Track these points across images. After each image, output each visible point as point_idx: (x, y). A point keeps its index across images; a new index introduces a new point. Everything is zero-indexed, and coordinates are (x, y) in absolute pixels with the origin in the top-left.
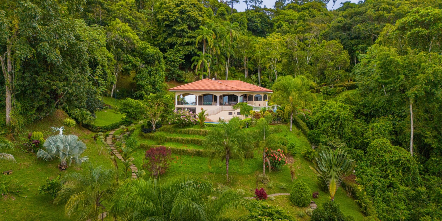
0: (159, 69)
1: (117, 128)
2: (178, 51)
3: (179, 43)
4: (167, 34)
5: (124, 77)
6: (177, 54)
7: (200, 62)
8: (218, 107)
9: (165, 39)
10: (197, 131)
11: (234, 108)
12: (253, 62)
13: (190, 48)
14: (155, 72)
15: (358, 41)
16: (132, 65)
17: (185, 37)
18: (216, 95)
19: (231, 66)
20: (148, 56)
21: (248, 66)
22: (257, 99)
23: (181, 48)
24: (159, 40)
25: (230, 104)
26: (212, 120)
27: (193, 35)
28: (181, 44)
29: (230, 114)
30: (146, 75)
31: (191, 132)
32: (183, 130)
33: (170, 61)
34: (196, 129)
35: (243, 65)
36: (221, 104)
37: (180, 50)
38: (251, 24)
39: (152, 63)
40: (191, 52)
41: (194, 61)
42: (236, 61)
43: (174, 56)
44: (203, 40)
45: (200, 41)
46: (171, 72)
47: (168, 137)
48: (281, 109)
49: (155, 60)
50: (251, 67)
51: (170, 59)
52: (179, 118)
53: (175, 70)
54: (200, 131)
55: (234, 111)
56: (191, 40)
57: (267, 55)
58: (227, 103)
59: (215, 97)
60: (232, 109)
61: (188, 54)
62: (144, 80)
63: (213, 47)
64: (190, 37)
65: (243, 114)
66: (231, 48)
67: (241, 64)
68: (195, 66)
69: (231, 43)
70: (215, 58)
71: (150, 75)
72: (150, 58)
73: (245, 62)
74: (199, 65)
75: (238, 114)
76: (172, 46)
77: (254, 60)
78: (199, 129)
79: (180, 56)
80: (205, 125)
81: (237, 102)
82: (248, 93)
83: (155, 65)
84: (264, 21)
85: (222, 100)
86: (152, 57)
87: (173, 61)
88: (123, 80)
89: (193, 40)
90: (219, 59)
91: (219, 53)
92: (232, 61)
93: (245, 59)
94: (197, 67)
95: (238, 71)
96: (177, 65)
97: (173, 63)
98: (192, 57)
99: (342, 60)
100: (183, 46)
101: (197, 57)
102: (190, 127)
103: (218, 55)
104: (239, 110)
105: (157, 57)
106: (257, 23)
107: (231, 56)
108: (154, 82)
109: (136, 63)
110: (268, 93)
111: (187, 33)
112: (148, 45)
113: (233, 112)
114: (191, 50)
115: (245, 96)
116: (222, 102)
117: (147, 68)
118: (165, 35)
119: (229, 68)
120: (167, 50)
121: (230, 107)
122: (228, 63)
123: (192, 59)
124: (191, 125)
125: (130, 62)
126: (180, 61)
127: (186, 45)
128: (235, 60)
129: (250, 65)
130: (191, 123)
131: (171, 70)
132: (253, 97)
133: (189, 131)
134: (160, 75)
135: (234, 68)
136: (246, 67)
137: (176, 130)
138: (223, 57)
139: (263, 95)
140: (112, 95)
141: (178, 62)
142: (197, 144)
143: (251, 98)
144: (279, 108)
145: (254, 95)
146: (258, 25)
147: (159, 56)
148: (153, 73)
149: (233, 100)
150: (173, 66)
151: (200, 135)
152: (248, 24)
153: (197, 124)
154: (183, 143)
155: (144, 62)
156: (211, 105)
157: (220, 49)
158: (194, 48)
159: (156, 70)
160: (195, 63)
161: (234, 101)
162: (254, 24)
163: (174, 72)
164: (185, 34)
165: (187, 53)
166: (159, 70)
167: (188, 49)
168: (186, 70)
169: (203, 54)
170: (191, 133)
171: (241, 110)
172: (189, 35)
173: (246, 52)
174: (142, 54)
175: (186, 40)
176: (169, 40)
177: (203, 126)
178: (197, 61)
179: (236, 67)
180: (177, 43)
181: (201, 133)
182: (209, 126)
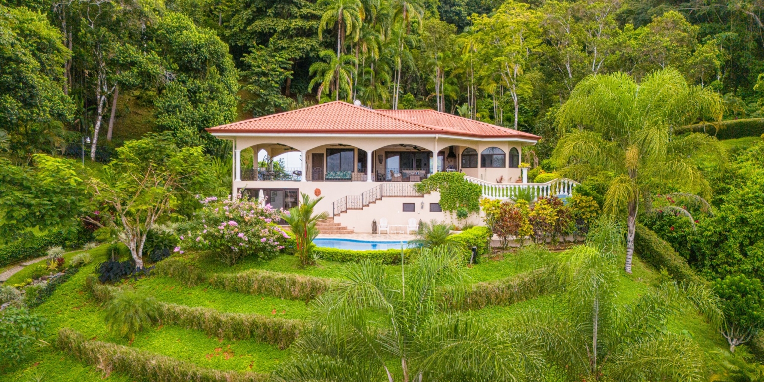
0: (220, 86)
1: (38, 256)
2: (277, 50)
3: (279, 29)
4: (255, 10)
5: (140, 112)
6: (274, 56)
7: (329, 76)
8: (367, 185)
9: (250, 22)
10: (280, 283)
11: (422, 191)
12: (455, 80)
13: (306, 43)
14: (207, 94)
15: (710, 27)
16: (141, 73)
17: (296, 17)
18: (363, 147)
19: (405, 92)
20: (185, 48)
21: (445, 89)
22: (488, 161)
23: (284, 43)
24: (234, 26)
25: (406, 178)
26: (350, 228)
27: (314, 12)
28: (285, 33)
29: (409, 208)
30: (183, 101)
31: (259, 288)
32: (228, 275)
33: (258, 74)
34: (278, 275)
35: (433, 90)
36: (380, 177)
37: (283, 48)
38: (447, 8)
39: (197, 71)
40: (308, 53)
41: (315, 74)
42: (417, 82)
43: (267, 62)
44: (336, 23)
45: (331, 26)
46: (259, 100)
47: (165, 306)
48: (587, 194)
49: (205, 62)
50: (452, 90)
51: (256, 69)
52: (212, 230)
53: (269, 95)
54: (294, 283)
55: (421, 199)
56: (308, 24)
57: (497, 56)
58: (397, 175)
59: (362, 156)
60: (414, 193)
61: (301, 58)
62: (174, 113)
63: (360, 39)
64: (305, 17)
65: (451, 209)
66: (405, 48)
67: (428, 87)
68: (317, 85)
69: (405, 35)
70: (367, 69)
71: (195, 103)
72: (190, 55)
73: (437, 80)
74: (328, 83)
75: (435, 208)
76: (263, 38)
77: (458, 76)
78: (287, 275)
79: (283, 63)
80: (316, 257)
81: (428, 171)
82: (462, 144)
83: (208, 76)
84: (474, 4)
85: (382, 166)
86: (196, 51)
87: (265, 74)
88: (137, 118)
89: (313, 23)
90: (377, 73)
91: (377, 57)
92: (406, 81)
93: (438, 73)
94: (321, 88)
95: (421, 103)
96: (273, 84)
97: (263, 79)
98: (311, 63)
99: (703, 61)
100: (291, 37)
101: (323, 65)
102: (259, 265)
103: (374, 62)
104: (435, 197)
105: (211, 54)
106: (459, 6)
107: (406, 67)
108: (206, 120)
109: (150, 66)
110: (522, 144)
111: (299, 8)
112: (187, 21)
113: (417, 201)
114: (309, 48)
115: (450, 154)
116: (382, 171)
117: (183, 82)
118: (246, 14)
119: (401, 97)
120: (250, 49)
121: (408, 187)
122: (397, 85)
123: (311, 69)
124: (261, 254)
125: (133, 63)
126: (281, 73)
127: (297, 35)
128: (415, 79)
129: (450, 87)
130: (263, 249)
131: (259, 95)
132: (476, 155)
133: (248, 283)
134: (221, 103)
135: (412, 97)
136: (440, 92)
137: (207, 275)
138: (387, 68)
139: (507, 150)
140: (92, 155)
141: (278, 76)
142: (276, 340)
143: (469, 158)
144: (580, 190)
145: (481, 150)
146: (460, 11)
147: (216, 52)
148: (202, 96)
149: (415, 165)
150: (266, 86)
151: (294, 299)
152: (439, 8)
153: (287, 248)
154: (217, 335)
155: (175, 66)
156: (350, 179)
157: (379, 48)
158: (314, 43)
159: (212, 90)
160: (317, 78)
161: (419, 167)
162: (453, 9)
163: (267, 100)
164: (296, 9)
165: (298, 55)
166: (217, 90)
167: (301, 46)
168: (300, 98)
169: (337, 58)
170: (259, 291)
171: (443, 196)
172: (305, 11)
173: (439, 58)
174: (169, 43)
175: (298, 23)
176: (259, 25)
177: (307, 261)
178: (323, 73)
179: (415, 95)
180: (275, 31)
181: (296, 291)
182: (331, 257)
